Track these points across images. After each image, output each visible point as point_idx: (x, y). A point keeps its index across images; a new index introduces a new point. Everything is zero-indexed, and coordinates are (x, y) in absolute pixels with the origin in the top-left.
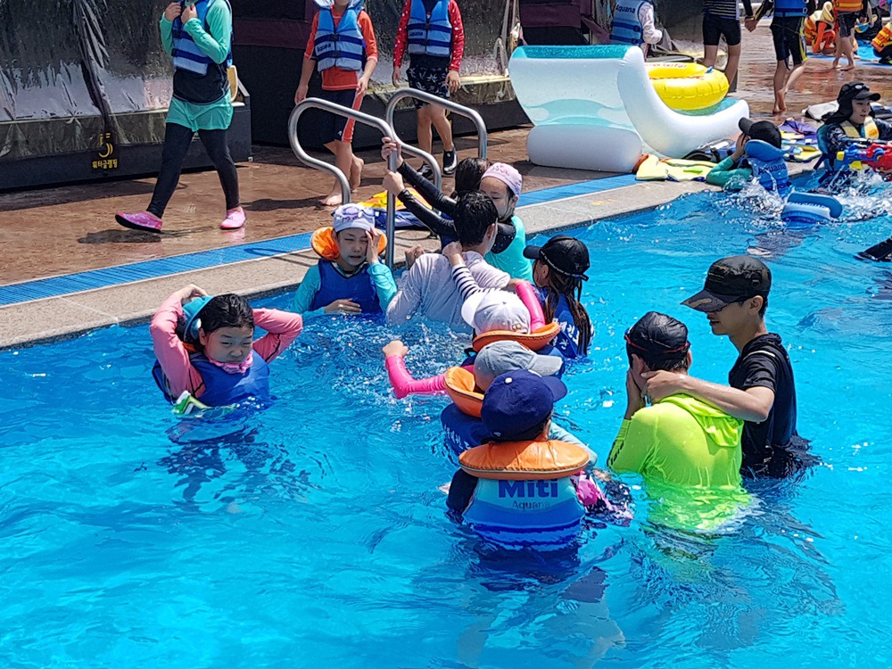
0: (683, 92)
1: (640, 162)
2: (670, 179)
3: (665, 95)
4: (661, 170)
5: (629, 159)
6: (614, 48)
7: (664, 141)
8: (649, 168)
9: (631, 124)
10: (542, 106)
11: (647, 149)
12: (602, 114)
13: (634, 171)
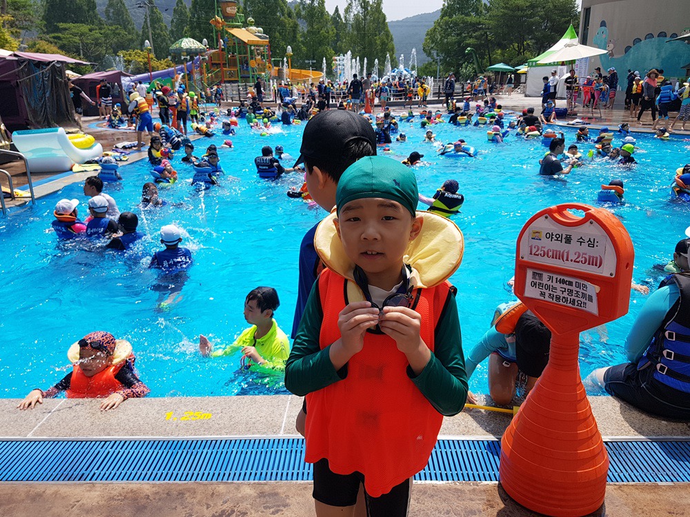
0: (81, 143)
1: (72, 167)
2: (86, 171)
3: (75, 144)
4: (81, 169)
5: (68, 166)
6: (54, 129)
7: (78, 159)
8: (76, 168)
9: (65, 154)
10: (30, 151)
11: (73, 162)
12: (53, 152)
13: (71, 170)
